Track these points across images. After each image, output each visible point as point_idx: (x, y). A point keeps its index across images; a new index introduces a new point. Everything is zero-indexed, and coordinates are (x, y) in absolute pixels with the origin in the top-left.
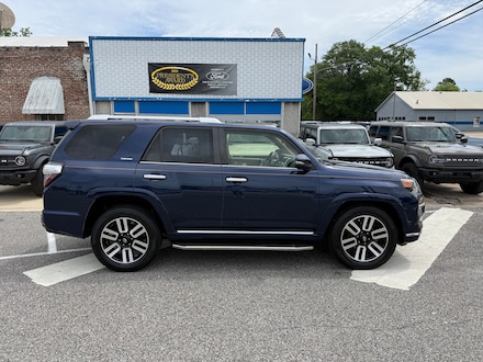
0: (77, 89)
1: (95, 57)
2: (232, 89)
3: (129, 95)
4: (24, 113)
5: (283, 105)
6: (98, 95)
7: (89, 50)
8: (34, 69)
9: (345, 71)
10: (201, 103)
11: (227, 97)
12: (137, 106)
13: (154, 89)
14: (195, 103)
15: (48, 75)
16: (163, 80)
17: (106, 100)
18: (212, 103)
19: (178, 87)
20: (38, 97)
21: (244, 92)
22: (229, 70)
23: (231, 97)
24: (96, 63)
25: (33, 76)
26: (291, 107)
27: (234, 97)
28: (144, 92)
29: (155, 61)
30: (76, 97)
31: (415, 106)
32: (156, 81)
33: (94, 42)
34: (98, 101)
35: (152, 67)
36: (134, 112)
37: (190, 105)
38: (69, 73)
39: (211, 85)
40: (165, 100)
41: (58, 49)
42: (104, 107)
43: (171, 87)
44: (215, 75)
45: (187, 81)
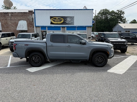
0: (31, 24)
2: (73, 23)
3: (45, 25)
4: (17, 30)
5: (87, 27)
6: (37, 25)
7: (34, 13)
8: (19, 18)
9: (104, 18)
10: (64, 27)
11: (71, 25)
12: (47, 28)
13: (52, 23)
14: (62, 27)
15: (23, 20)
16: (54, 21)
17: (39, 27)
18: (67, 27)
19: (58, 23)
20: (21, 26)
21: (76, 24)
22: (72, 18)
23: (72, 25)
24: (36, 16)
25: (19, 20)
26: (89, 28)
27: (73, 25)
28: (49, 25)
29: (52, 16)
30: (30, 26)
31: (124, 28)
32: (52, 21)
33: (35, 11)
34: (36, 27)
35: (51, 17)
36: (46, 30)
37: (61, 28)
38: (29, 19)
39: (67, 22)
40: (54, 27)
41: (26, 13)
42: (38, 28)
43: (56, 23)
44: (68, 19)
45: (60, 21)
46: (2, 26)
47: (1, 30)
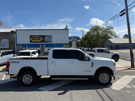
0: (12, 42)
2: (51, 41)
3: (25, 43)
6: (17, 43)
7: (16, 33)
8: (2, 37)
9: (96, 33)
11: (50, 43)
12: (27, 45)
13: (31, 41)
14: (42, 45)
15: (5, 39)
16: (33, 39)
17: (19, 45)
18: (46, 44)
19: (37, 41)
20: (2, 44)
21: (54, 42)
22: (50, 37)
24: (17, 36)
25: (2, 39)
26: (66, 45)
27: (51, 43)
28: (29, 42)
30: (12, 44)
32: (31, 40)
33: (17, 31)
34: (17, 45)
35: (31, 36)
36: (26, 47)
38: (10, 38)
39: (46, 40)
40: (34, 44)
41: (8, 33)
42: (19, 46)
43: (35, 41)
44: (47, 38)
45: (39, 39)
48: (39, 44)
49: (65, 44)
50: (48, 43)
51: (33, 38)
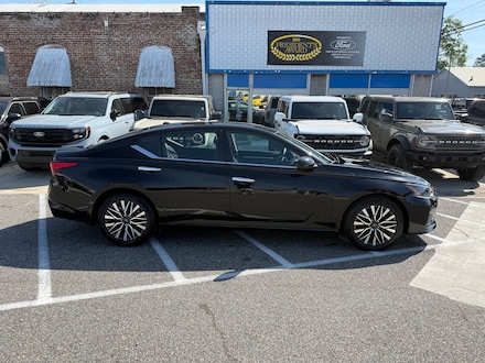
0: (191, 62)
1: (211, 25)
2: (358, 60)
3: (245, 68)
4: (137, 85)
5: (413, 78)
6: (212, 67)
7: (204, 16)
8: (143, 37)
10: (321, 75)
11: (351, 68)
12: (251, 78)
13: (272, 60)
14: (315, 75)
15: (159, 44)
16: (283, 50)
17: (220, 73)
18: (333, 74)
19: (299, 57)
20: (150, 68)
21: (372, 62)
22: (357, 38)
23: (355, 68)
24: (211, 30)
25: (143, 45)
26: (423, 80)
27: (360, 68)
28: (261, 63)
29: (275, 29)
30: (187, 69)
31: (469, 84)
32: (275, 51)
33: (210, 6)
34: (211, 73)
35: (272, 35)
36: (247, 86)
37: (309, 76)
38: (181, 42)
39: (336, 56)
40: (283, 73)
41: (171, 16)
42: (216, 80)
43: (290, 58)
44: (340, 44)
45: (309, 51)
46: (72, 68)
47: (70, 85)
48: (304, 73)
49: (419, 74)
50: (343, 68)
51: (281, 44)
